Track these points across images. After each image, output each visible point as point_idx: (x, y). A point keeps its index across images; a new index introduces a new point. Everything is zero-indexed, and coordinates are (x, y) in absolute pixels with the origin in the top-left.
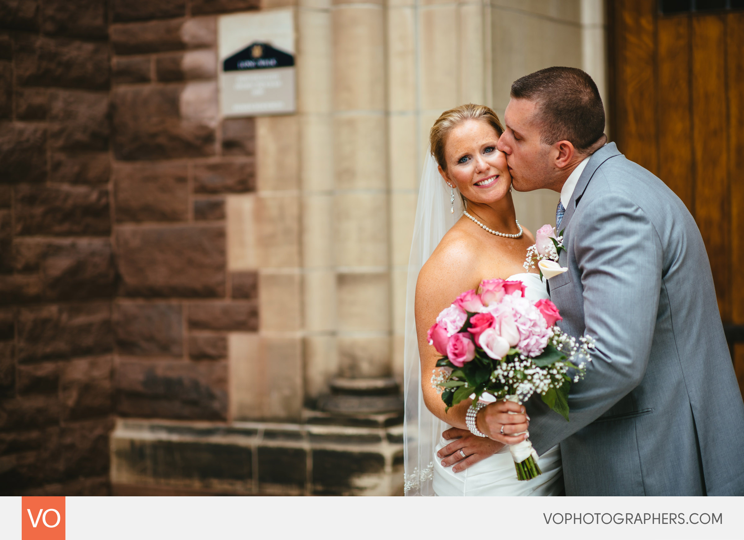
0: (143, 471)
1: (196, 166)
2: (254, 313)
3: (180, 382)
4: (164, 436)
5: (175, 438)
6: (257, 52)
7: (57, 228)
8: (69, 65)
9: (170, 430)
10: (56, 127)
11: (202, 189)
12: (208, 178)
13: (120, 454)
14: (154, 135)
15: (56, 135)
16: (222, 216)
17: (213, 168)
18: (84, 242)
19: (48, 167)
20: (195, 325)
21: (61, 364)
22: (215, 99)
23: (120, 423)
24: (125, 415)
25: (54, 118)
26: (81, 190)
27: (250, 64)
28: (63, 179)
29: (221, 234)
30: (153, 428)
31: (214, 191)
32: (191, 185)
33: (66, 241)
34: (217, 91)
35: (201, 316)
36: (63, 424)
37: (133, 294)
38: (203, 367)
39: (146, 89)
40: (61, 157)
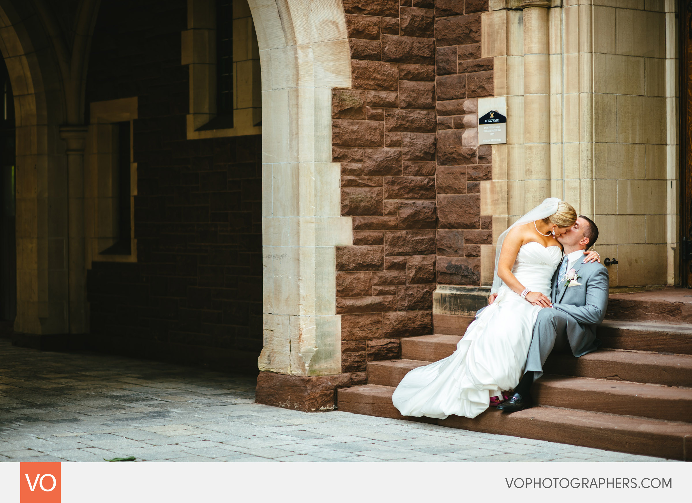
0: (445, 308)
1: (468, 167)
2: (490, 235)
3: (460, 267)
4: (454, 292)
5: (458, 293)
6: (492, 116)
7: (406, 196)
8: (412, 122)
9: (457, 289)
10: (406, 150)
11: (471, 178)
12: (473, 172)
13: (436, 300)
14: (452, 153)
15: (406, 154)
16: (479, 191)
17: (475, 168)
18: (420, 202)
19: (402, 168)
20: (467, 241)
21: (407, 257)
22: (476, 137)
23: (438, 286)
24: (440, 283)
25: (404, 146)
26: (419, 178)
27: (489, 121)
28: (409, 174)
29: (478, 199)
30: (451, 289)
31: (475, 180)
32: (467, 176)
33: (411, 202)
34: (477, 132)
35: (470, 237)
36: (407, 285)
37: (443, 227)
38: (471, 260)
39: (450, 131)
40: (409, 163)
